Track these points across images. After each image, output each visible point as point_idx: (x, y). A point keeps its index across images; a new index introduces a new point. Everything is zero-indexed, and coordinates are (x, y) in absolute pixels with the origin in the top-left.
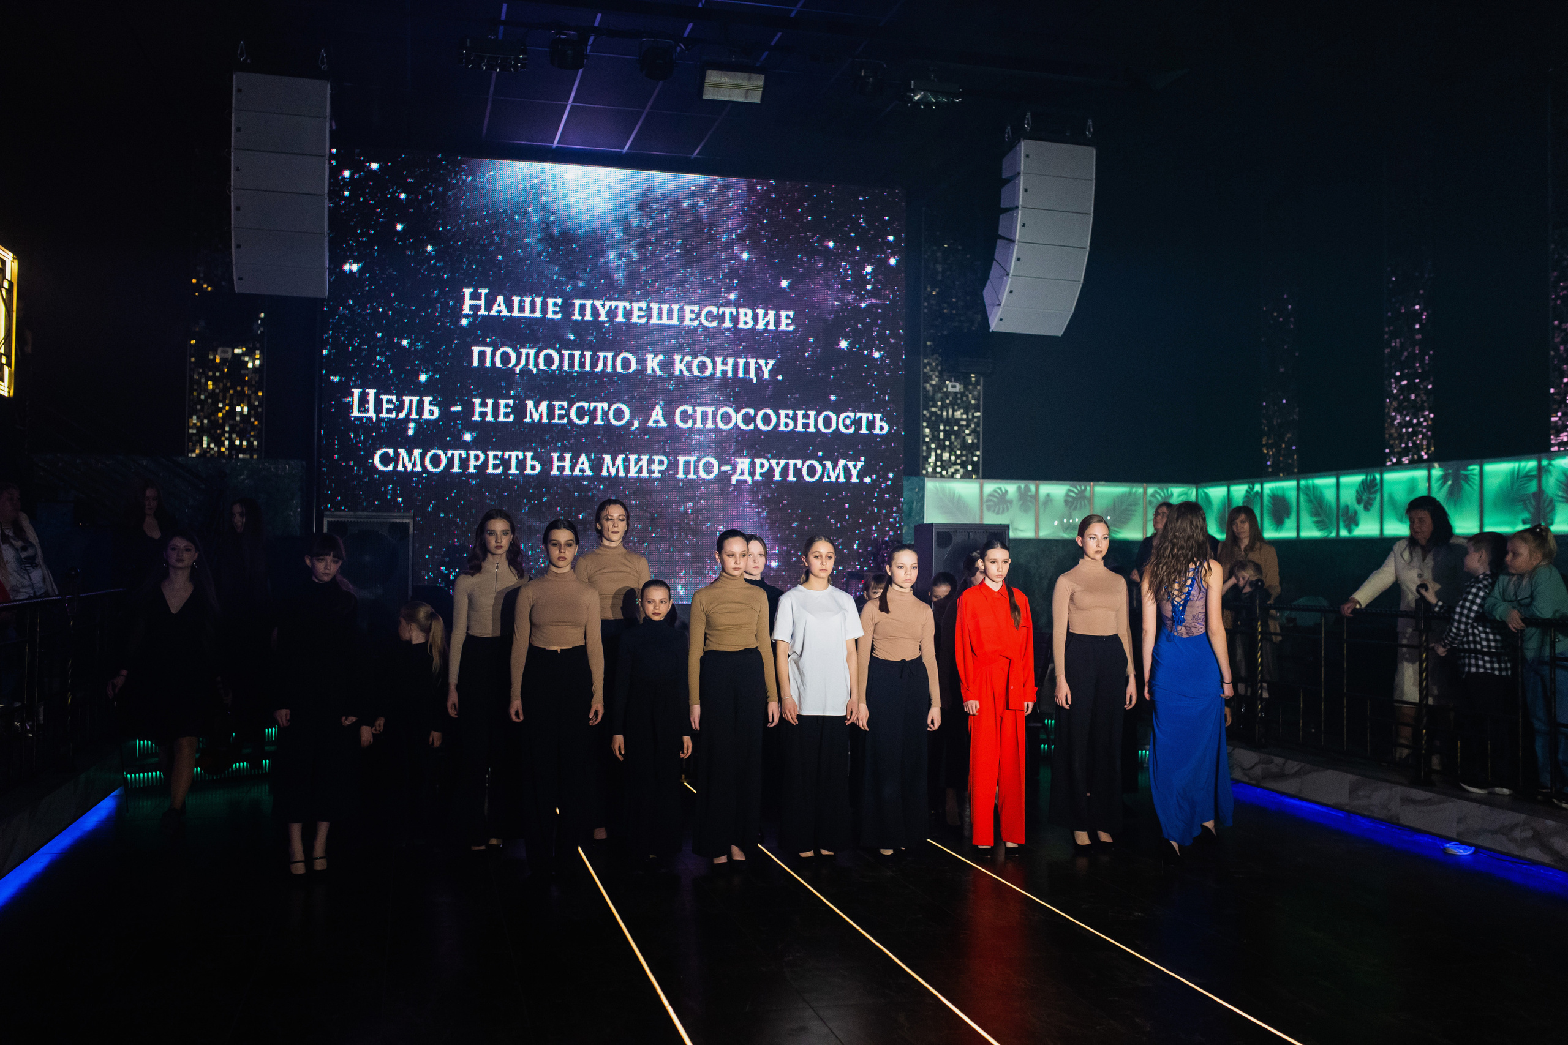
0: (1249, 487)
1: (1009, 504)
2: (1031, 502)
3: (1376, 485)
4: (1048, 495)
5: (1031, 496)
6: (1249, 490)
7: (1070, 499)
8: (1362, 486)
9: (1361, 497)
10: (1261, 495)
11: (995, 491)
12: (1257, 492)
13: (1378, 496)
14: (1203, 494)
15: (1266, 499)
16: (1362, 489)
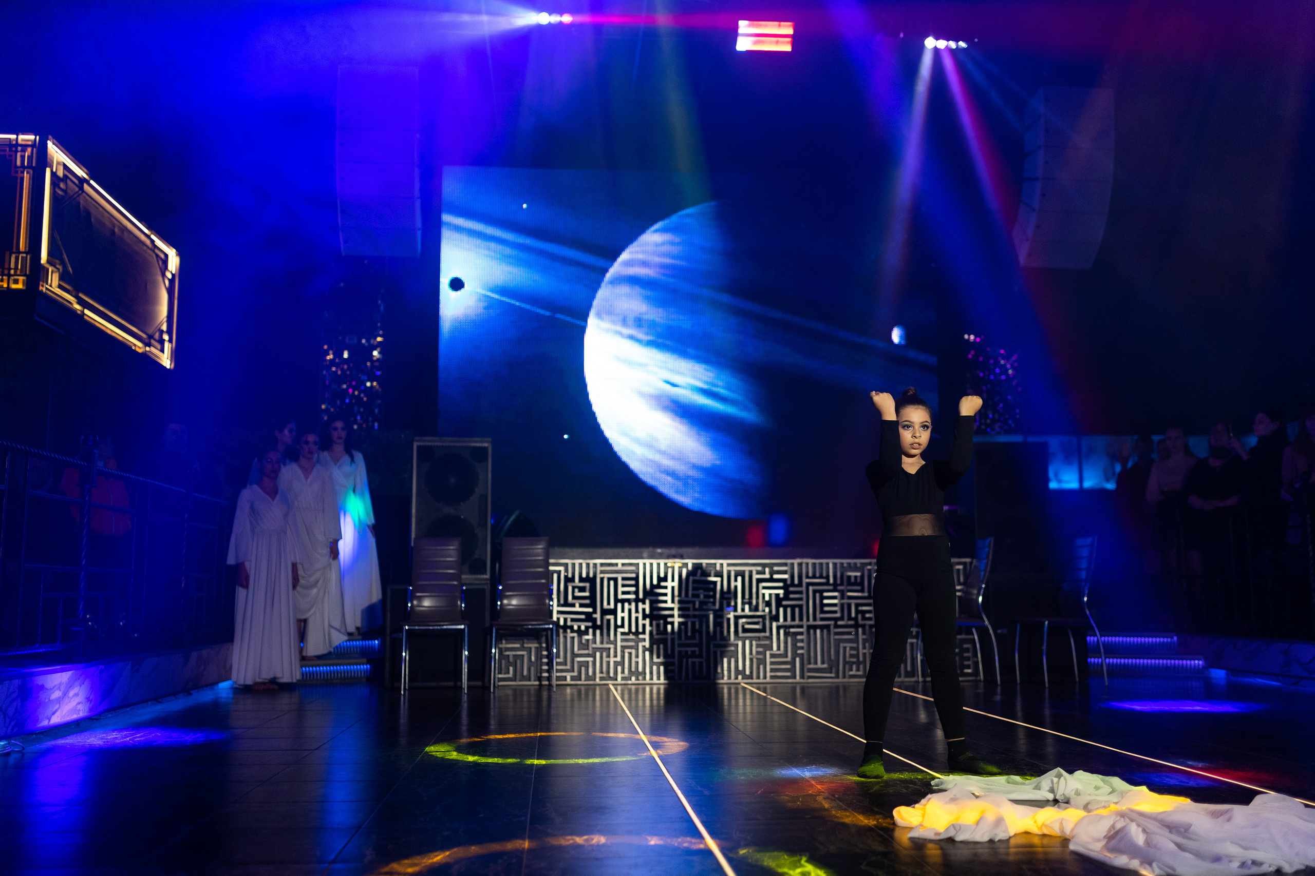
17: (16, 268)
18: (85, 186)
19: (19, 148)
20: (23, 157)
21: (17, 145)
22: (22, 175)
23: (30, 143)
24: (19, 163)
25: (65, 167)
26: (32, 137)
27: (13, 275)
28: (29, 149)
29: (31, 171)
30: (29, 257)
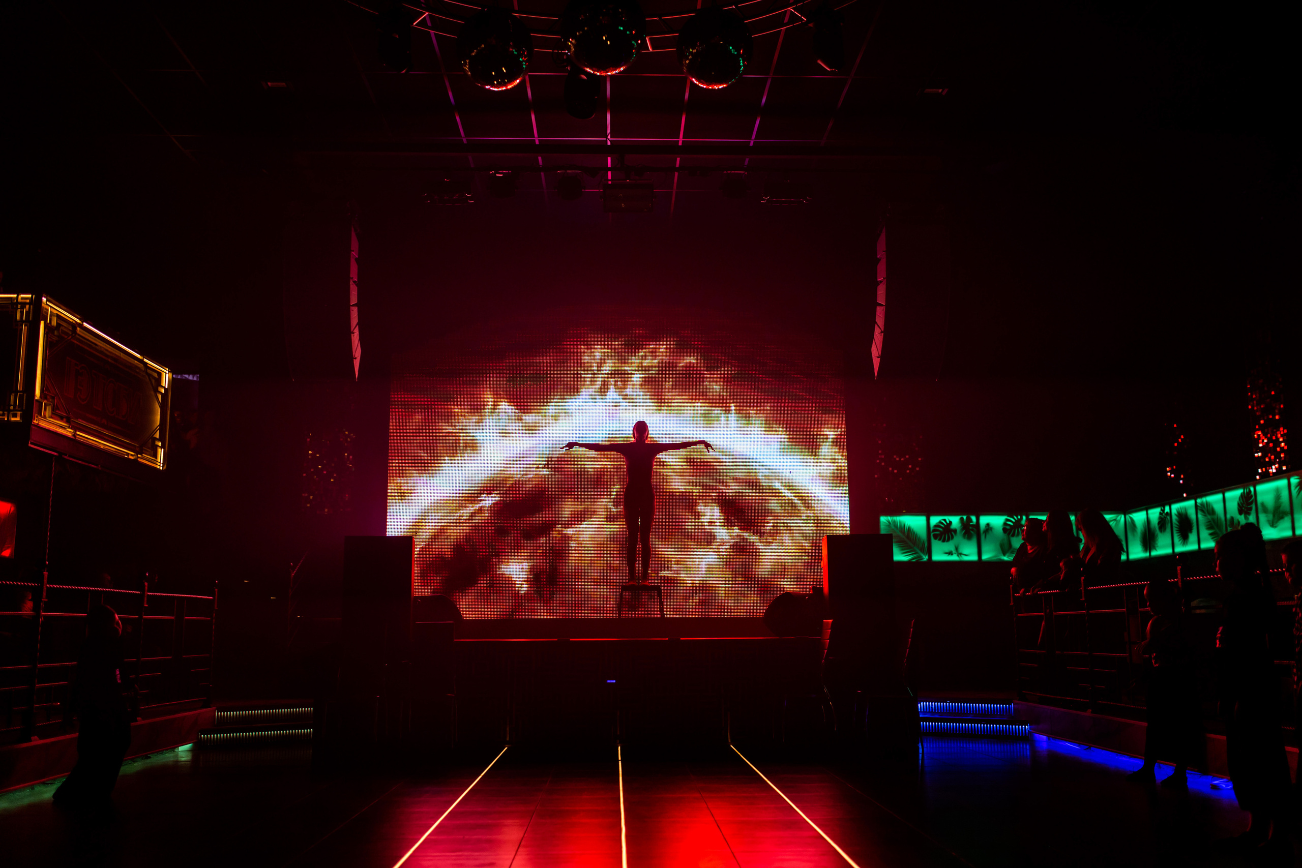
0: (1161, 510)
1: (953, 533)
2: (972, 530)
3: (1252, 496)
4: (988, 525)
5: (973, 526)
6: (1162, 512)
7: (1008, 527)
8: (1241, 499)
9: (1242, 509)
10: (1170, 514)
11: (940, 522)
12: (1167, 512)
13: (1254, 506)
14: (1130, 520)
15: (1174, 518)
16: (1242, 501)
17: (15, 405)
18: (78, 329)
19: (19, 306)
20: (22, 313)
21: (17, 303)
22: (21, 327)
23: (28, 301)
24: (18, 318)
25: (58, 316)
26: (30, 296)
27: (12, 411)
28: (27, 306)
29: (28, 324)
30: (25, 395)
